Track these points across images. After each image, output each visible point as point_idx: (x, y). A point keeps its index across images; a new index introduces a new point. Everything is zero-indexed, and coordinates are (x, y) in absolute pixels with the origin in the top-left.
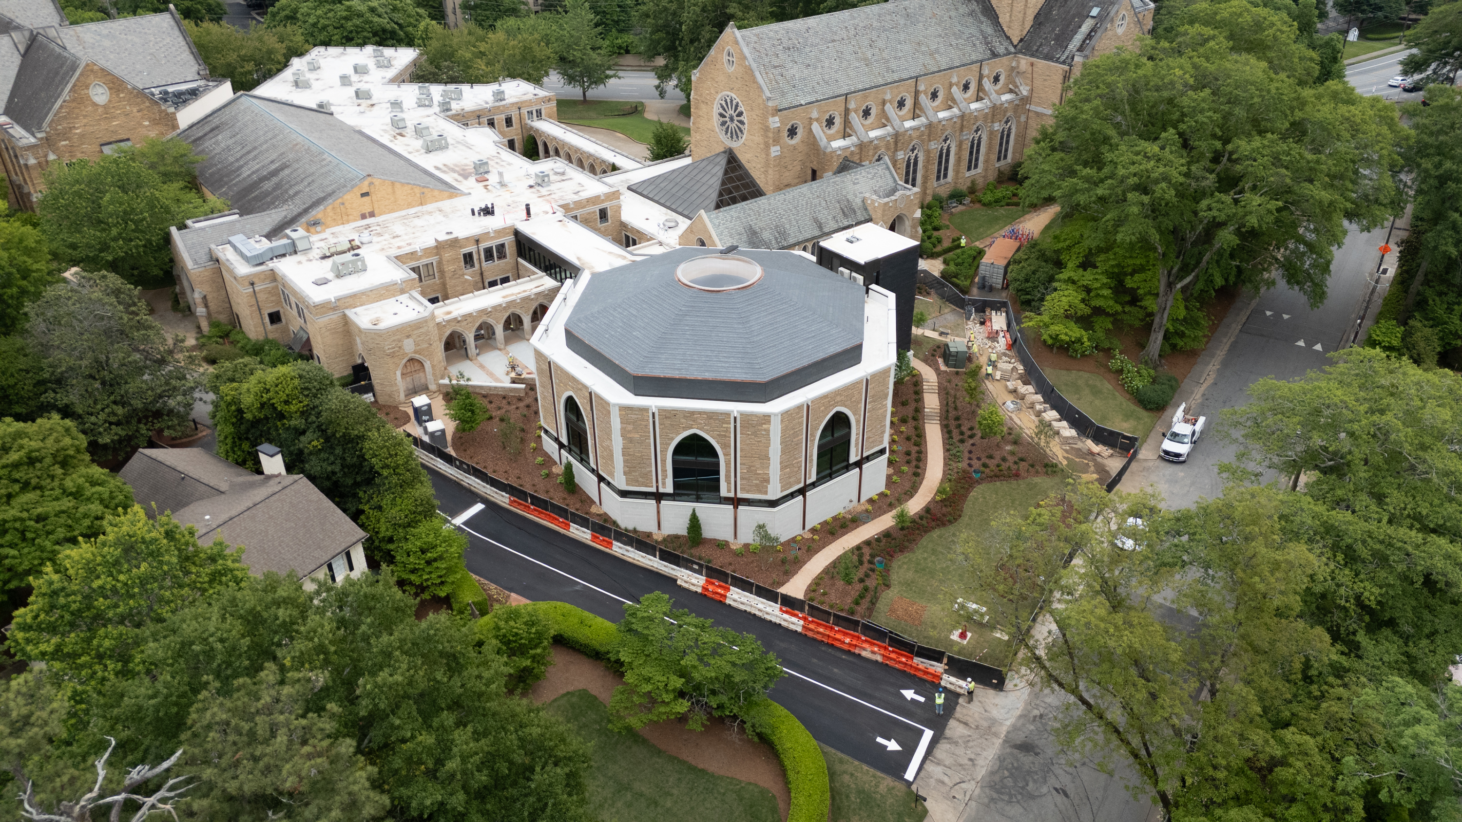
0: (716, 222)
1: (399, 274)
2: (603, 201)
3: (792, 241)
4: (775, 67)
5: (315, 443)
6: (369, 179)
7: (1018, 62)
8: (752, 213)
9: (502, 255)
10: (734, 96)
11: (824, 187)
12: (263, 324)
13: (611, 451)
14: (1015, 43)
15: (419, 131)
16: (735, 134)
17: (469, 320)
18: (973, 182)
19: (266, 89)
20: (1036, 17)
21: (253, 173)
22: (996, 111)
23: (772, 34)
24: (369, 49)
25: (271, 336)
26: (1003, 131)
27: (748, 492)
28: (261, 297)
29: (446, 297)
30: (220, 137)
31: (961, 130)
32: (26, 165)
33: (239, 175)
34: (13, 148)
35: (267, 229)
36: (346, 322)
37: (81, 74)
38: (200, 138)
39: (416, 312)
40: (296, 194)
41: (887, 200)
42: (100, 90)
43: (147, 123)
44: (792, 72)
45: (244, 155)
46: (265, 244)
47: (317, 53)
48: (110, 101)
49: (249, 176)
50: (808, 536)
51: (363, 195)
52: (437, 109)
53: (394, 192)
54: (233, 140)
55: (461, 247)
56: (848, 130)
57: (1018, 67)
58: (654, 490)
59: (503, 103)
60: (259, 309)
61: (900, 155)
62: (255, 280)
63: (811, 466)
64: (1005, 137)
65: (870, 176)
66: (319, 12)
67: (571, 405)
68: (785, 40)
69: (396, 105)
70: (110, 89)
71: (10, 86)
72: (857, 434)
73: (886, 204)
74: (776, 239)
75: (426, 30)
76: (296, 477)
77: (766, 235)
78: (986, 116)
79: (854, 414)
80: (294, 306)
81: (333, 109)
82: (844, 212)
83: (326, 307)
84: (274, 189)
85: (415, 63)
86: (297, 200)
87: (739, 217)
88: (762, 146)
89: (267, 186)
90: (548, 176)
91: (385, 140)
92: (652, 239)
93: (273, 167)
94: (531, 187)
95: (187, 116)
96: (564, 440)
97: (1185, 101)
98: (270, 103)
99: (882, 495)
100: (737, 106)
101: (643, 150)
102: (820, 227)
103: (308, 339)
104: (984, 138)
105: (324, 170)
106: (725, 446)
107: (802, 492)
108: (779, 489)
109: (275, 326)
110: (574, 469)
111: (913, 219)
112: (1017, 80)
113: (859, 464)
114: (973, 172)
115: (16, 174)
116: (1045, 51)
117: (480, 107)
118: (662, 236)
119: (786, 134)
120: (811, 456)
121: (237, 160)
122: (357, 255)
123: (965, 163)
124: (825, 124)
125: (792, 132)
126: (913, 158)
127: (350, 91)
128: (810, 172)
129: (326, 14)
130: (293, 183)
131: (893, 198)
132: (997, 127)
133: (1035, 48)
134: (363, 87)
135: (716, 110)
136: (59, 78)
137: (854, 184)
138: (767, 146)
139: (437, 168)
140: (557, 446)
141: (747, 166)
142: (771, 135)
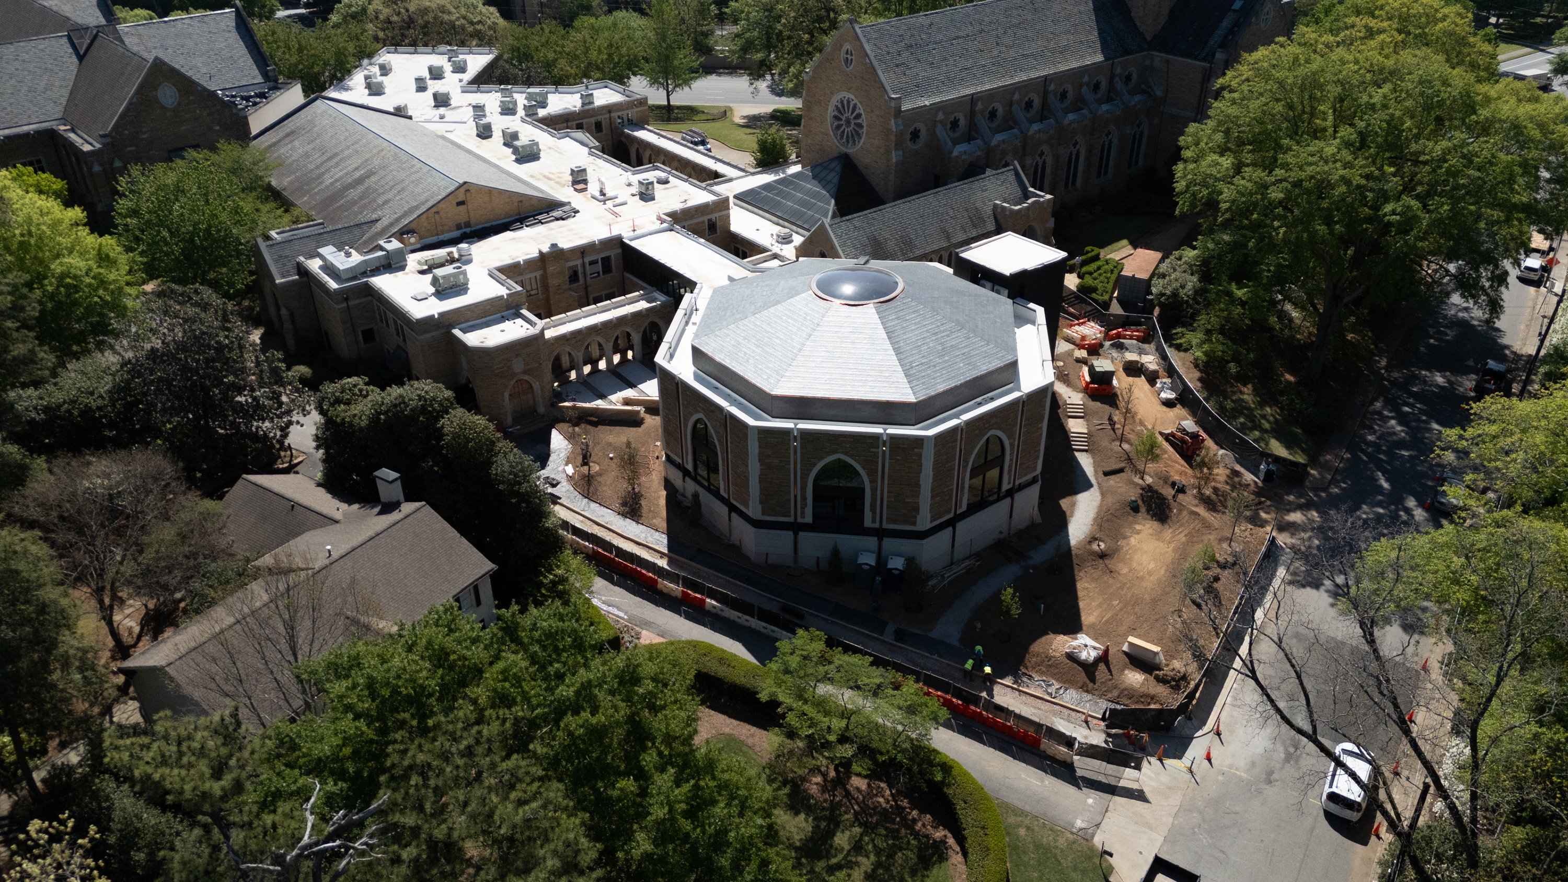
0: (838, 232)
1: (502, 289)
2: (712, 212)
3: (918, 252)
4: (897, 66)
6: (465, 187)
7: (1152, 60)
8: (876, 222)
9: (608, 269)
10: (852, 97)
11: (950, 194)
12: (357, 342)
13: (747, 478)
14: (1149, 38)
15: (509, 138)
17: (577, 339)
18: (1103, 190)
19: (340, 92)
20: (1172, 11)
21: (336, 181)
22: (1128, 113)
23: (892, 30)
24: (443, 48)
25: (364, 355)
26: (1135, 135)
27: (895, 522)
28: (355, 313)
30: (297, 143)
31: (1092, 134)
32: (90, 172)
33: (321, 183)
34: (75, 153)
36: (454, 341)
37: (150, 73)
38: (274, 144)
39: (526, 331)
40: (386, 202)
41: (1018, 207)
42: (169, 92)
44: (916, 70)
45: (325, 162)
46: (357, 257)
47: (386, 57)
48: (179, 104)
49: (332, 184)
51: (460, 204)
52: (522, 113)
53: (492, 200)
54: (311, 146)
55: (567, 260)
56: (973, 133)
57: (1152, 64)
58: (791, 519)
59: (592, 107)
60: (353, 327)
61: (1029, 159)
62: (347, 296)
63: (962, 495)
64: (1137, 140)
65: (999, 182)
67: (700, 429)
68: (907, 37)
69: (479, 109)
70: (179, 90)
72: (1011, 460)
73: (1019, 211)
74: (902, 250)
76: (418, 505)
77: (891, 244)
78: (1117, 119)
79: (1009, 438)
80: (391, 322)
81: (411, 112)
82: (972, 221)
83: (428, 322)
84: (361, 198)
86: (387, 209)
87: (861, 227)
88: (882, 150)
89: (353, 194)
90: (650, 184)
91: (471, 145)
92: (765, 251)
93: (357, 174)
94: (633, 195)
95: (260, 120)
96: (690, 467)
98: (349, 106)
99: (1036, 524)
100: (855, 107)
101: (747, 159)
102: (948, 237)
103: (407, 359)
104: (1115, 142)
105: (413, 177)
106: (872, 473)
107: (952, 523)
108: (929, 520)
109: (367, 344)
110: (701, 501)
112: (1150, 80)
113: (1011, 493)
114: (1102, 179)
115: (77, 182)
116: (1182, 48)
117: (567, 112)
118: (775, 248)
119: (909, 136)
120: (963, 483)
121: (317, 167)
122: (458, 269)
123: (1094, 169)
124: (949, 126)
125: (915, 135)
126: (1040, 162)
127: (428, 97)
128: (932, 178)
130: (381, 191)
131: (1025, 205)
132: (1128, 130)
133: (1171, 44)
134: (442, 91)
135: (831, 111)
136: (124, 79)
137: (983, 191)
138: (888, 152)
140: (680, 474)
141: (865, 171)
142: (893, 138)
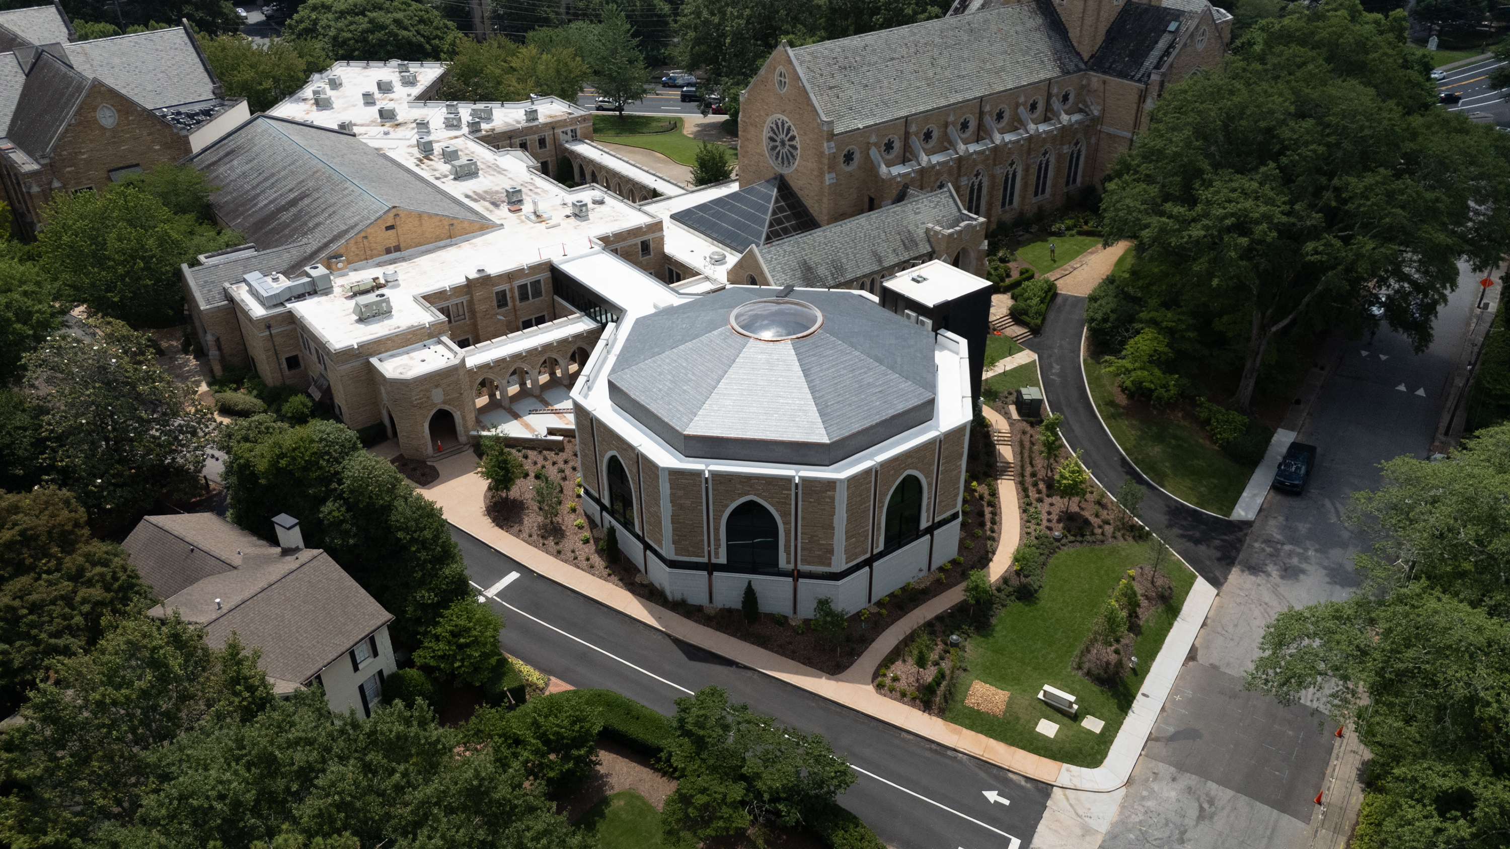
0: (769, 257)
1: (426, 317)
2: (645, 233)
3: (849, 277)
4: (831, 88)
5: (336, 514)
6: (394, 211)
7: (1089, 80)
8: (806, 247)
9: (537, 293)
10: (786, 119)
11: (883, 218)
12: (281, 369)
13: (659, 518)
14: (1086, 58)
15: (449, 156)
16: (789, 158)
17: (503, 366)
18: (1040, 208)
19: (285, 109)
20: (1109, 32)
21: (271, 202)
22: (1066, 131)
23: (826, 52)
24: (394, 63)
25: (288, 382)
26: (1072, 154)
27: (809, 564)
28: (278, 340)
29: (477, 341)
30: (235, 162)
31: (1029, 153)
32: (29, 193)
33: (255, 205)
34: (15, 175)
35: (285, 266)
36: (371, 371)
37: (88, 96)
38: (213, 164)
39: (446, 360)
40: (317, 225)
41: (951, 231)
42: (108, 113)
43: (157, 147)
44: (850, 93)
45: (261, 183)
46: (284, 283)
47: (341, 70)
48: (118, 124)
49: (266, 205)
50: (875, 610)
51: (388, 228)
52: (465, 130)
53: (421, 225)
54: (249, 166)
55: (493, 285)
56: (908, 154)
57: (1089, 85)
58: (705, 560)
59: (536, 123)
60: (276, 354)
61: (964, 181)
62: (272, 323)
63: (879, 535)
64: (1074, 158)
65: (932, 205)
66: (339, 25)
67: (615, 466)
68: (841, 59)
69: (422, 125)
70: (119, 111)
71: (13, 107)
72: (929, 498)
73: (951, 235)
74: (832, 274)
75: (453, 44)
76: (316, 552)
77: (822, 271)
78: (1054, 138)
79: (926, 477)
80: (313, 351)
81: (356, 130)
82: (904, 245)
83: (348, 354)
84: (293, 221)
85: (441, 79)
86: (317, 234)
87: (792, 252)
88: (816, 173)
89: (286, 216)
90: (586, 205)
91: (410, 164)
92: (697, 274)
93: (292, 196)
94: (568, 217)
95: (200, 139)
96: (606, 501)
97: (1285, 133)
98: (289, 125)
99: (953, 562)
100: (789, 129)
101: (686, 173)
102: (880, 261)
103: (329, 387)
104: (1053, 161)
105: (345, 201)
106: (785, 514)
107: (869, 562)
108: (844, 561)
109: (293, 372)
110: (617, 534)
111: (979, 251)
112: (1088, 99)
113: (930, 530)
114: (1040, 197)
115: (19, 202)
116: (1119, 68)
117: (511, 128)
118: (708, 270)
119: (842, 159)
120: (879, 524)
121: (254, 188)
122: (383, 295)
123: (1031, 189)
124: (883, 148)
125: (849, 158)
126: (976, 184)
127: (373, 111)
128: (866, 200)
129: (347, 26)
130: (312, 214)
131: (958, 228)
132: (1066, 149)
133: (1107, 65)
134: (389, 106)
135: (766, 133)
136: (64, 99)
137: (916, 213)
138: (821, 174)
139: (467, 196)
140: (598, 508)
141: (800, 194)
142: (826, 161)
